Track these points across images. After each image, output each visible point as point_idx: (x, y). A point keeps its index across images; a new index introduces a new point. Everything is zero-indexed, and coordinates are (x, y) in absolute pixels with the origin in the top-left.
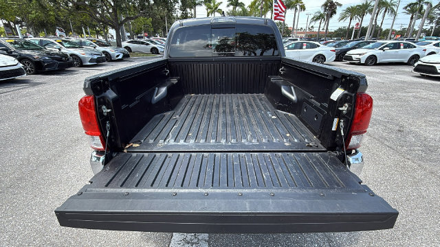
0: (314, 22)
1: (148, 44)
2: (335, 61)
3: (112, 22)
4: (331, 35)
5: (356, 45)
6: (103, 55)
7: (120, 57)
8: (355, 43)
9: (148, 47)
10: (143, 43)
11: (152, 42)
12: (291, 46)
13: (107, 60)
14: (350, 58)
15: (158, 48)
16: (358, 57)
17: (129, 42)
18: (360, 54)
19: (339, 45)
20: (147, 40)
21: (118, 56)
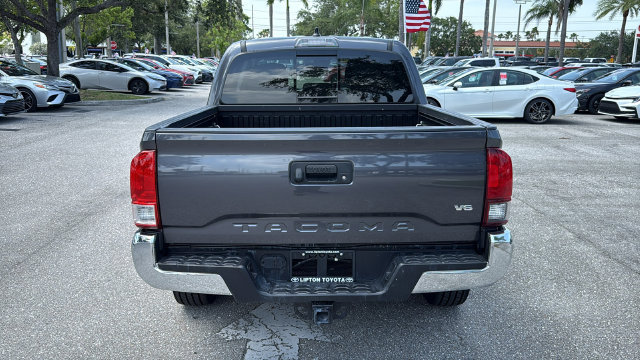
0: (534, 21)
1: (122, 70)
2: (577, 112)
3: (42, 20)
4: (580, 51)
5: (629, 77)
6: (20, 97)
7: (57, 101)
8: (624, 72)
9: (123, 76)
10: (109, 67)
11: (133, 64)
12: (472, 79)
13: (27, 107)
14: (612, 107)
15: (149, 81)
16: (630, 103)
17: (74, 65)
18: (635, 99)
19: (591, 76)
20: (120, 61)
21: (53, 98)
